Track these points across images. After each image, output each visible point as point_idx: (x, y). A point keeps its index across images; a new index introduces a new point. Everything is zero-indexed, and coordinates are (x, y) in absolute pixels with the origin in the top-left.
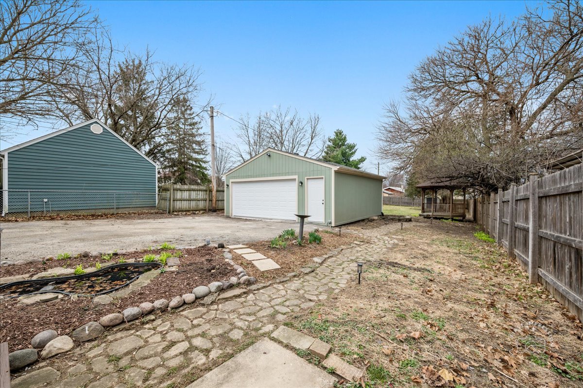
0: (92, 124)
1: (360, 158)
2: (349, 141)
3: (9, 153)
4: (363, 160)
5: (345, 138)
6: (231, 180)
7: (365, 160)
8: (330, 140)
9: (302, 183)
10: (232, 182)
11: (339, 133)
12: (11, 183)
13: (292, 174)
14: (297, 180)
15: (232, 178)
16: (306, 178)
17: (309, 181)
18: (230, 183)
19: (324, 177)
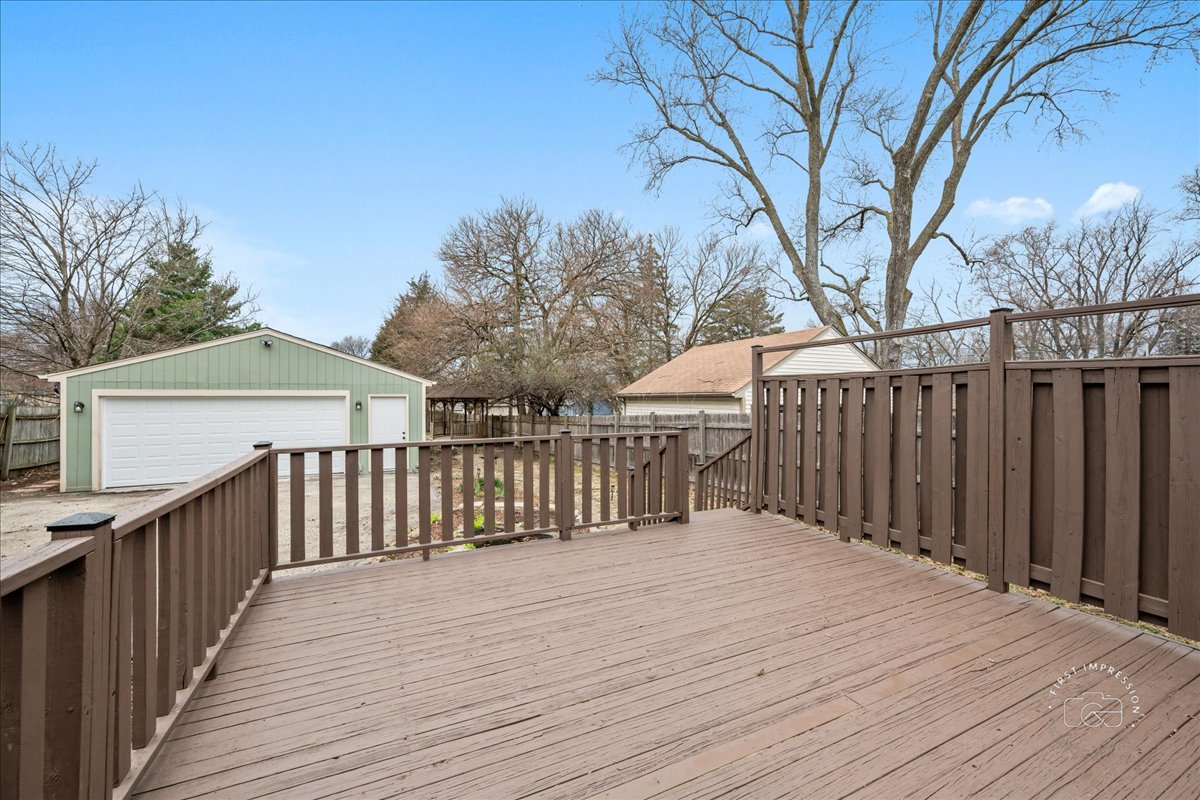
6: (96, 393)
9: (359, 404)
10: (100, 397)
13: (335, 387)
14: (348, 398)
15: (104, 385)
16: (369, 396)
17: (376, 401)
18: (95, 400)
19: (407, 396)
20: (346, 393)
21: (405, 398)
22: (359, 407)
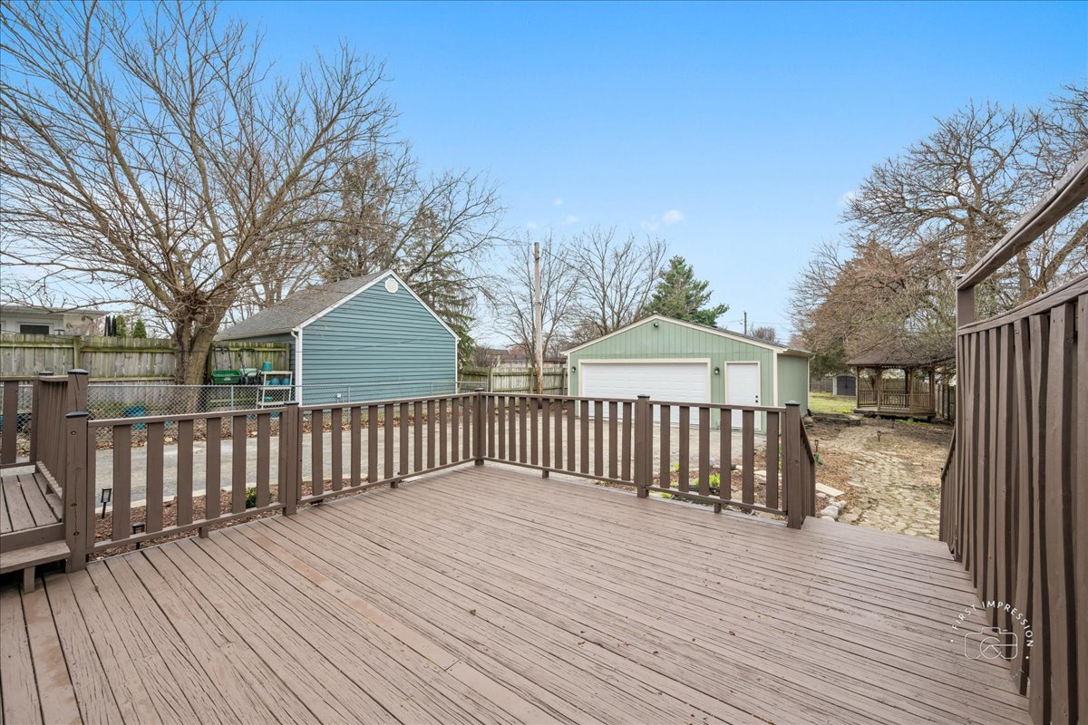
0: (386, 278)
1: (717, 306)
2: (698, 277)
3: (303, 329)
4: (722, 309)
5: (690, 271)
6: (580, 361)
7: (724, 312)
8: (662, 274)
9: (718, 369)
10: (582, 364)
11: (677, 263)
12: (306, 367)
13: (700, 355)
14: (709, 365)
15: (583, 357)
16: (725, 363)
17: (731, 367)
18: (580, 365)
19: (759, 362)
20: (708, 360)
21: (757, 364)
22: (717, 371)
